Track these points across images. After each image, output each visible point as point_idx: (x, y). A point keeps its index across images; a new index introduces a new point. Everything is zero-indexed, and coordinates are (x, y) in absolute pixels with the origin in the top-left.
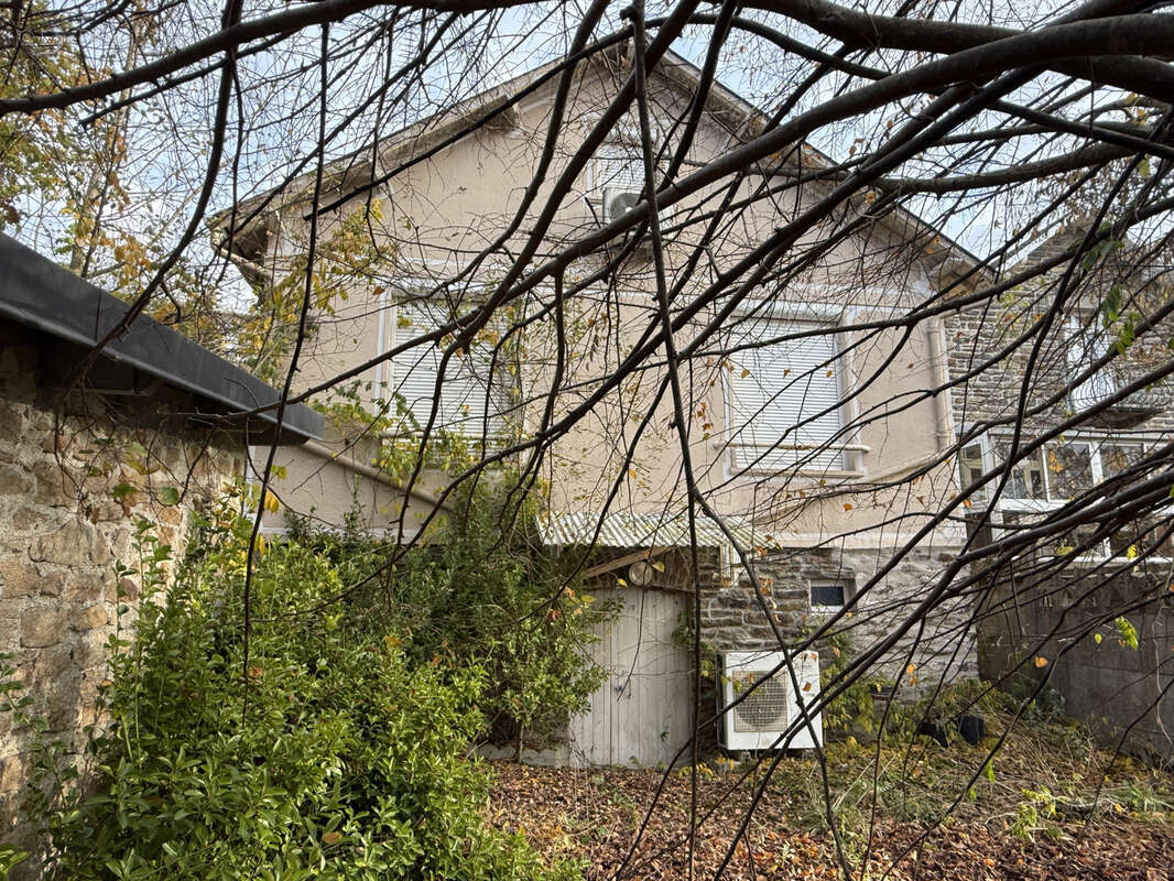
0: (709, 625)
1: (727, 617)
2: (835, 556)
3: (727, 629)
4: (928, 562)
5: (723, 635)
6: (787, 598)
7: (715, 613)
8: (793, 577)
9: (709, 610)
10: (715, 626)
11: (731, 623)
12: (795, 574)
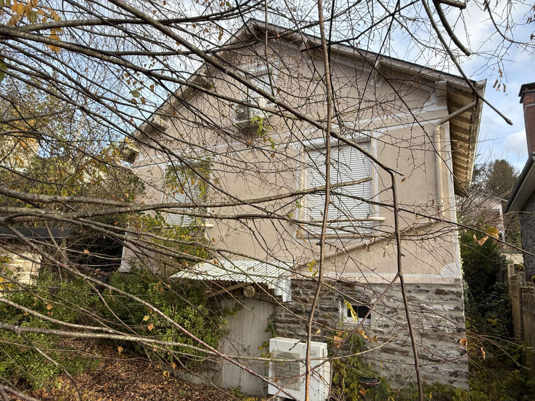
0: (281, 322)
1: (292, 319)
2: (357, 288)
3: (292, 325)
4: (427, 295)
5: (289, 328)
6: (326, 311)
7: (286, 316)
8: (330, 299)
9: (283, 314)
10: (285, 323)
11: (294, 322)
12: (331, 297)
